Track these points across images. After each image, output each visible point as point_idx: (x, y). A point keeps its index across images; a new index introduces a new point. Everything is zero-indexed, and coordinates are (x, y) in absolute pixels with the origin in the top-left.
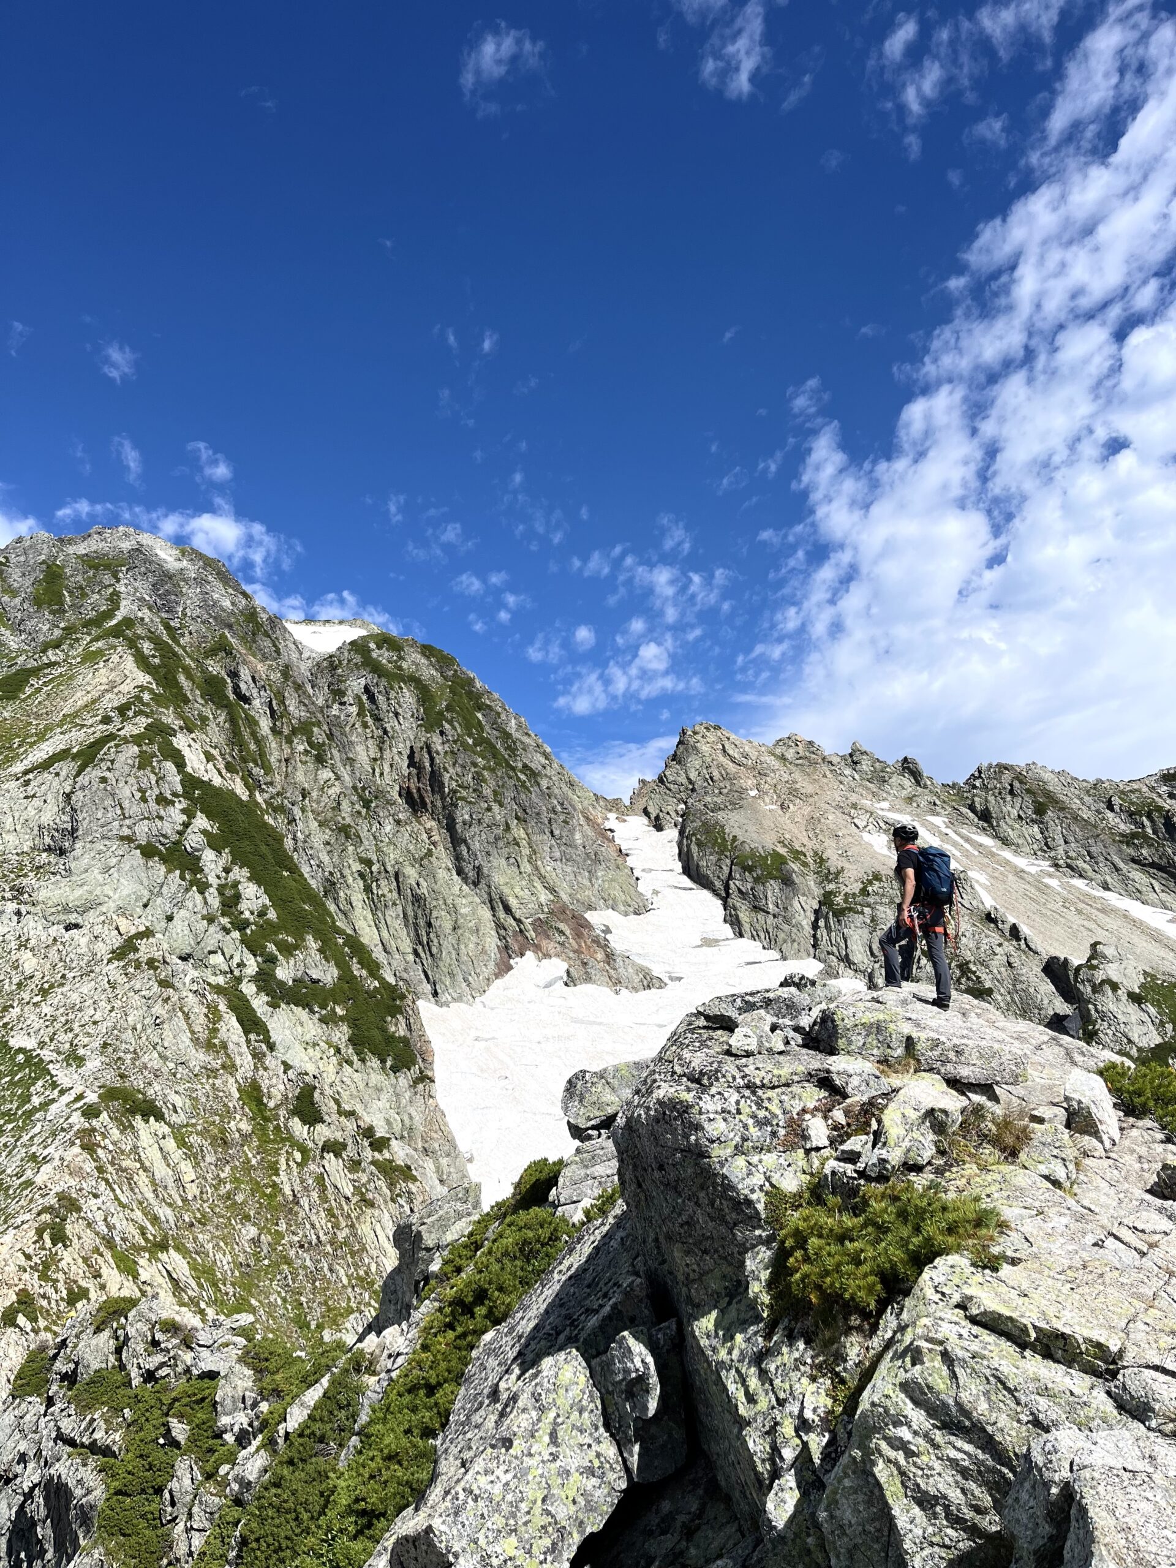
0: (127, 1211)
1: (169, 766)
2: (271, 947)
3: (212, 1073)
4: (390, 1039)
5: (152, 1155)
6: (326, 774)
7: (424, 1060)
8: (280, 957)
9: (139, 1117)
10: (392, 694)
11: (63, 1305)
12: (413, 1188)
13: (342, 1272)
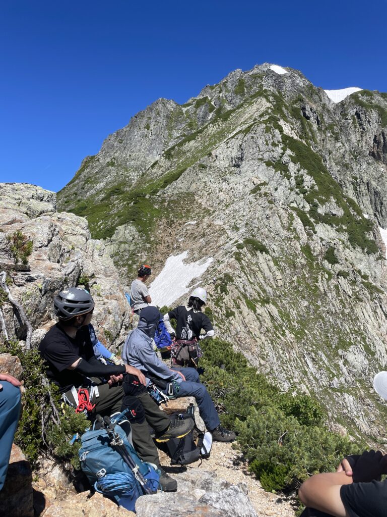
0: (253, 286)
1: (277, 131)
2: (316, 200)
3: (290, 239)
4: (366, 241)
5: (264, 266)
6: (339, 144)
7: (381, 251)
8: (319, 205)
9: (259, 251)
10: (368, 114)
11: (224, 317)
12: (382, 296)
13: (347, 327)
